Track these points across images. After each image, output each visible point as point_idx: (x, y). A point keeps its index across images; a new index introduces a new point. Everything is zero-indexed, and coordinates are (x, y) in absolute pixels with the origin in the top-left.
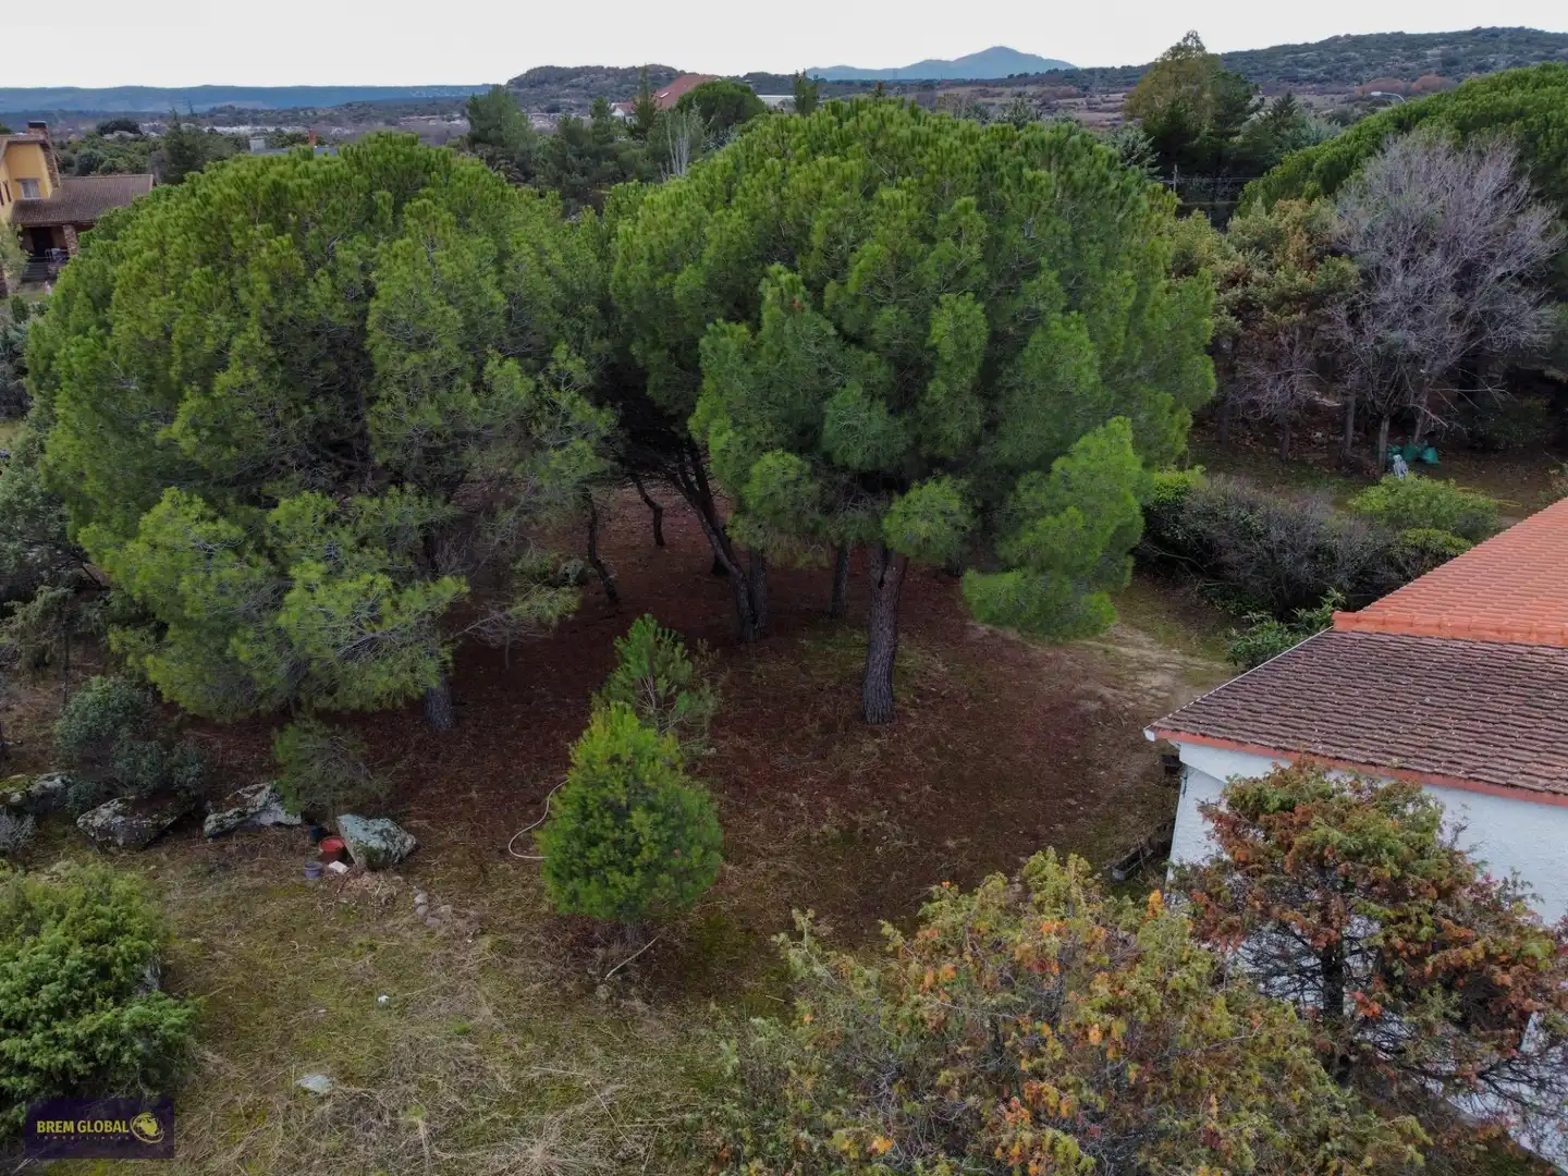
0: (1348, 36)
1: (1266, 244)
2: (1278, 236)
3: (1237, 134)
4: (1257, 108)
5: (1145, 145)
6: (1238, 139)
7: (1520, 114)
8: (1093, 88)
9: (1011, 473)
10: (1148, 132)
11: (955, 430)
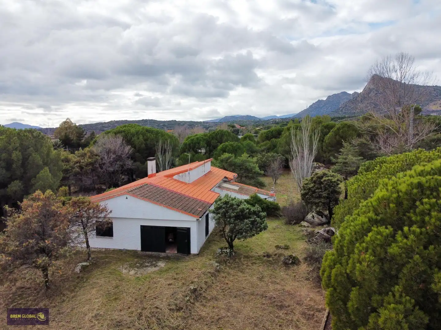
0: (114, 121)
1: (83, 156)
2: (85, 154)
3: (82, 140)
4: (85, 134)
5: (60, 143)
6: (83, 141)
7: (124, 131)
8: (48, 133)
9: (30, 179)
10: (60, 140)
11: (18, 173)
